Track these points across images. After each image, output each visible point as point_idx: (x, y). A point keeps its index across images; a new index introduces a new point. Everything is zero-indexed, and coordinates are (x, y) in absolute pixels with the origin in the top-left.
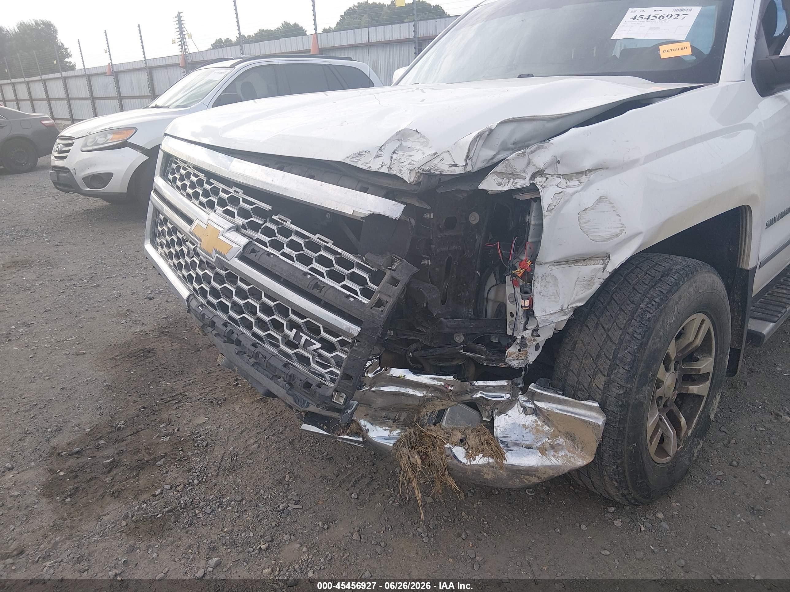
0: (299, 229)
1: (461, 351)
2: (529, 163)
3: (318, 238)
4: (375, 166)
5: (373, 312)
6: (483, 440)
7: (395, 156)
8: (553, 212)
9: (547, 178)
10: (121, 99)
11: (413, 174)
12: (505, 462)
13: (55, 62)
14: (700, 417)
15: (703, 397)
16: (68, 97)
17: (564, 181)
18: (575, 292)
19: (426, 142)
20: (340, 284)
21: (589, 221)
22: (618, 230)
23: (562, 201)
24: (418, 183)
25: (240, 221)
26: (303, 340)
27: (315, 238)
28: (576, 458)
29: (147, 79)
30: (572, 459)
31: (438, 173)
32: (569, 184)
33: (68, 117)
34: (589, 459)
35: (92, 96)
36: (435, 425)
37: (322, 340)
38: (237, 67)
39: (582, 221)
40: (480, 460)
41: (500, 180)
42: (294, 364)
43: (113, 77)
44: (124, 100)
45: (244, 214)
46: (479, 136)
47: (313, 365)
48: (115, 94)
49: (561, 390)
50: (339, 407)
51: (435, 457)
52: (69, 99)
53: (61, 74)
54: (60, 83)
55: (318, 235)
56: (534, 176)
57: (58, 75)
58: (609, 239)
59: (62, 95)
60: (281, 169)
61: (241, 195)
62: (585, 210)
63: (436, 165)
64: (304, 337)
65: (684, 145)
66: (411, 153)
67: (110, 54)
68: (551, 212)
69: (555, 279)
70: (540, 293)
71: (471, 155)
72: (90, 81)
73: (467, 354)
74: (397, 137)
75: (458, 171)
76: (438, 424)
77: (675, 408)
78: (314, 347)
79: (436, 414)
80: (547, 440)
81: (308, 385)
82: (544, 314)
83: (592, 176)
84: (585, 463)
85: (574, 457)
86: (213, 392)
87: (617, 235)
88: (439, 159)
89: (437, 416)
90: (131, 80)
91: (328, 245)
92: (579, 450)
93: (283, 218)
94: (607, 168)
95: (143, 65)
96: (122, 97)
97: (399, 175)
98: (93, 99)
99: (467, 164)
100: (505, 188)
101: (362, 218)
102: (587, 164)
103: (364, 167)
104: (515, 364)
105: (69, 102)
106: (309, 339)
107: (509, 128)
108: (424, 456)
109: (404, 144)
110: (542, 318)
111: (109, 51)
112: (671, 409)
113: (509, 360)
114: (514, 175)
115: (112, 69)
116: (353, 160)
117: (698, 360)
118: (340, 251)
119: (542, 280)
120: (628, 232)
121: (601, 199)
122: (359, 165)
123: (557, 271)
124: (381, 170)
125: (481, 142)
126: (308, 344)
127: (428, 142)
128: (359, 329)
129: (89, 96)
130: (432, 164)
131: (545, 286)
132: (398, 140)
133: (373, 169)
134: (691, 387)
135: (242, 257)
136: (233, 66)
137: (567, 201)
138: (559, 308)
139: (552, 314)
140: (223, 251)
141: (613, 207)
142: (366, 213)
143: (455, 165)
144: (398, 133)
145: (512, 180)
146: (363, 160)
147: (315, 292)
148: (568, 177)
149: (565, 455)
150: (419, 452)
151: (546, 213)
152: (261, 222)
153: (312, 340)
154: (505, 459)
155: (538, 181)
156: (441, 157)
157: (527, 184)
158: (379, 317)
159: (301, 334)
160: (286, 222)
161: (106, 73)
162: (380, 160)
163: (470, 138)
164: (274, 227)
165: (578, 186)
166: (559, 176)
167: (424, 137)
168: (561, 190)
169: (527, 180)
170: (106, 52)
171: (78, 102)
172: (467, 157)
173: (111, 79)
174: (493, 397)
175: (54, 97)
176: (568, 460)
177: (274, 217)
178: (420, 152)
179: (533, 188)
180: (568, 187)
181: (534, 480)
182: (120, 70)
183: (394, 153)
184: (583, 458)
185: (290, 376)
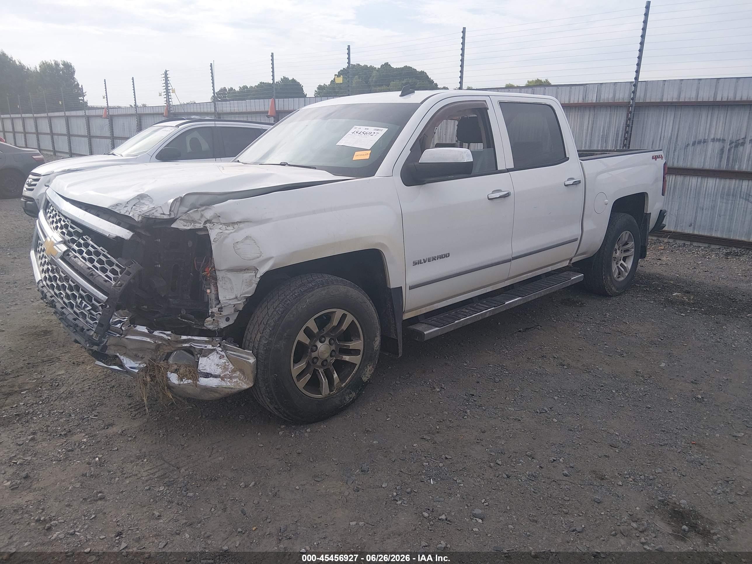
0: (93, 244)
1: (180, 318)
2: (202, 216)
3: (101, 249)
4: (123, 212)
5: (115, 289)
6: (187, 370)
7: (134, 207)
8: (218, 242)
9: (214, 224)
10: (113, 139)
11: (140, 217)
12: (198, 383)
13: (60, 103)
14: (353, 377)
15: (356, 364)
16: (69, 134)
17: (224, 227)
18: (243, 288)
19: (152, 201)
20: (105, 274)
21: (240, 249)
22: (258, 255)
23: (222, 237)
24: (142, 222)
25: (68, 238)
26: (83, 305)
27: (99, 249)
28: (243, 384)
29: (136, 125)
30: (240, 384)
31: (154, 217)
32: (227, 228)
33: (68, 151)
34: (251, 385)
35: (90, 134)
36: (164, 361)
37: (92, 305)
38: (180, 127)
39: (235, 248)
40: (185, 382)
41: (185, 224)
42: (80, 319)
43: (108, 120)
44: (116, 140)
45: (70, 234)
46: (176, 200)
47: (88, 319)
48: (108, 134)
49: (238, 344)
50: (95, 341)
51: (158, 379)
52: (69, 135)
53: (65, 113)
54: (63, 122)
55: (101, 248)
56: (206, 222)
57: (62, 114)
58: (253, 259)
59: (64, 131)
60: (86, 210)
61: (69, 224)
62: (237, 242)
63: (153, 213)
64: (84, 303)
65: (314, 212)
66: (143, 206)
67: (107, 100)
68: (216, 242)
69: (230, 280)
70: (222, 287)
71: (173, 209)
72: (89, 122)
73: (184, 320)
74: (138, 197)
75: (165, 217)
76: (166, 361)
77: (332, 368)
78: (88, 308)
79: (165, 355)
80: (228, 373)
81: (82, 329)
82: (225, 299)
83: (242, 225)
84: (248, 387)
85: (242, 383)
86: (78, 358)
87: (258, 257)
88: (155, 211)
89: (166, 356)
90: (124, 123)
91: (105, 253)
92: (246, 379)
93: (88, 237)
94: (251, 222)
95: (133, 112)
96: (115, 137)
97: (133, 217)
98: (90, 137)
99: (170, 214)
100: (189, 228)
101: (114, 238)
102: (237, 219)
103: (118, 212)
104: (211, 327)
105: (70, 138)
106: (86, 304)
107: (196, 197)
108: (153, 378)
109: (142, 201)
110: (224, 301)
111: (107, 98)
112: (329, 368)
113: (206, 325)
114: (194, 221)
115: (107, 113)
116: (113, 208)
117: (353, 341)
118: (109, 256)
119: (222, 279)
120: (264, 256)
121: (247, 238)
122: (116, 210)
123: (230, 275)
124: (126, 214)
125: (178, 204)
126: (86, 306)
127: (153, 201)
128: (107, 298)
129: (87, 135)
130: (151, 213)
131: (225, 284)
132: (138, 199)
133: (122, 213)
134: (344, 357)
135: (62, 258)
136: (178, 126)
137: (226, 237)
138: (234, 296)
139: (230, 299)
140: (54, 254)
141: (255, 242)
142: (114, 236)
143: (164, 214)
144: (138, 195)
145: (193, 224)
146: (118, 208)
147: (90, 278)
148: (227, 225)
149: (237, 382)
150: (150, 375)
151: (213, 243)
152: (77, 239)
153: (88, 305)
154: (199, 381)
155: (208, 225)
156: (156, 209)
157: (202, 227)
158: (118, 292)
159: (83, 301)
160: (88, 239)
161: (102, 116)
162: (126, 209)
163: (171, 201)
164: (82, 242)
165: (233, 229)
166: (221, 224)
167: (151, 198)
168: (222, 231)
169: (202, 224)
170: (104, 98)
171: (77, 138)
172: (170, 210)
173: (107, 121)
174: (198, 346)
175: (56, 133)
176: (238, 384)
177: (84, 237)
178: (147, 206)
179: (205, 229)
180: (226, 230)
181: (217, 395)
182: (115, 114)
183: (134, 205)
184: (248, 384)
185: (75, 325)
